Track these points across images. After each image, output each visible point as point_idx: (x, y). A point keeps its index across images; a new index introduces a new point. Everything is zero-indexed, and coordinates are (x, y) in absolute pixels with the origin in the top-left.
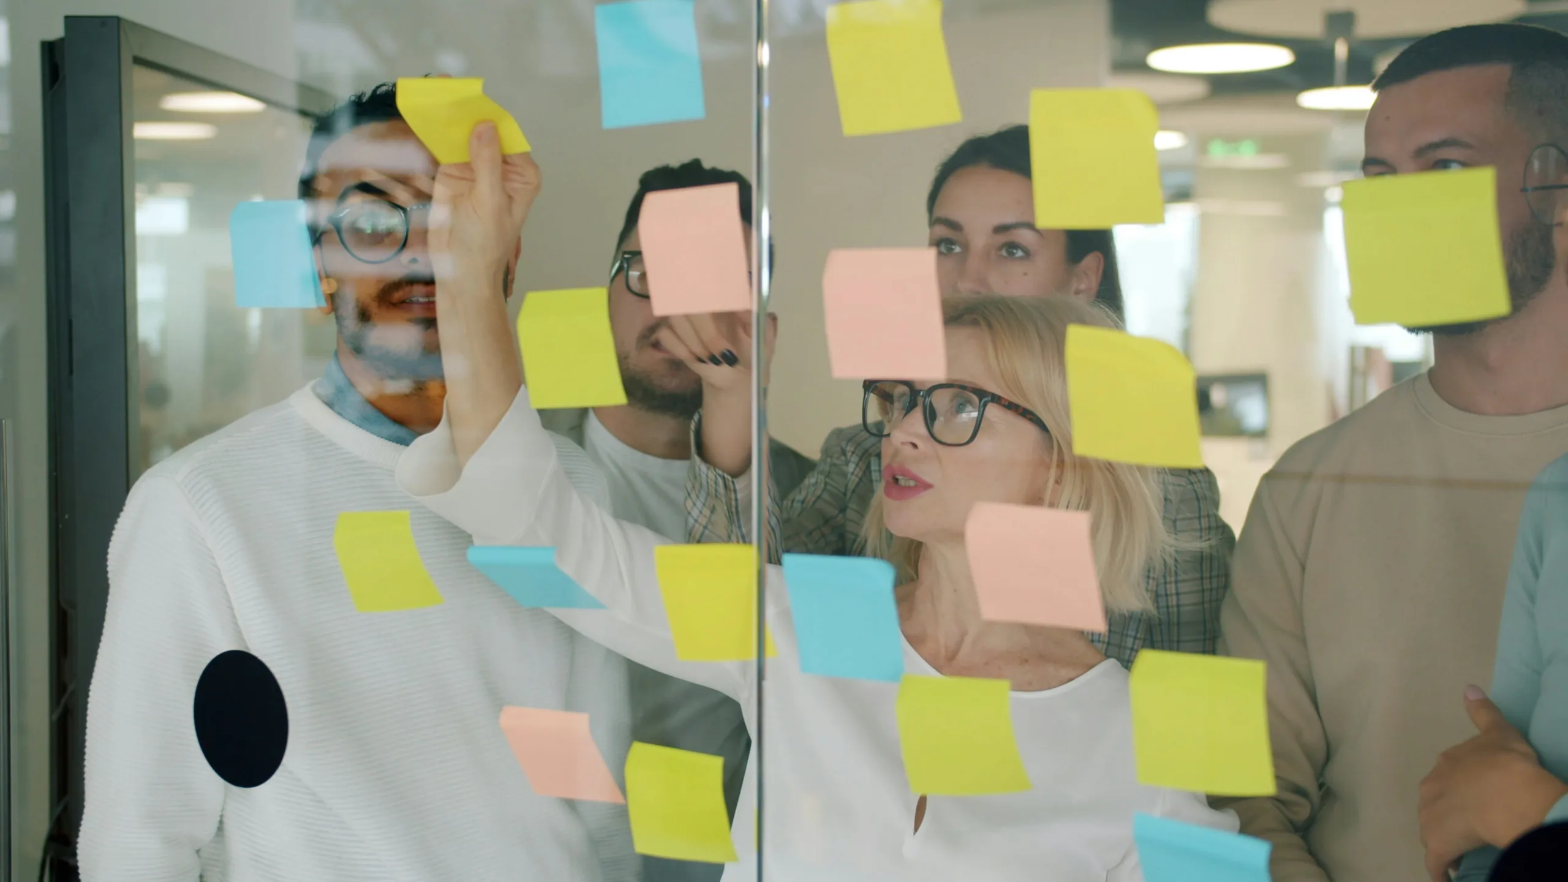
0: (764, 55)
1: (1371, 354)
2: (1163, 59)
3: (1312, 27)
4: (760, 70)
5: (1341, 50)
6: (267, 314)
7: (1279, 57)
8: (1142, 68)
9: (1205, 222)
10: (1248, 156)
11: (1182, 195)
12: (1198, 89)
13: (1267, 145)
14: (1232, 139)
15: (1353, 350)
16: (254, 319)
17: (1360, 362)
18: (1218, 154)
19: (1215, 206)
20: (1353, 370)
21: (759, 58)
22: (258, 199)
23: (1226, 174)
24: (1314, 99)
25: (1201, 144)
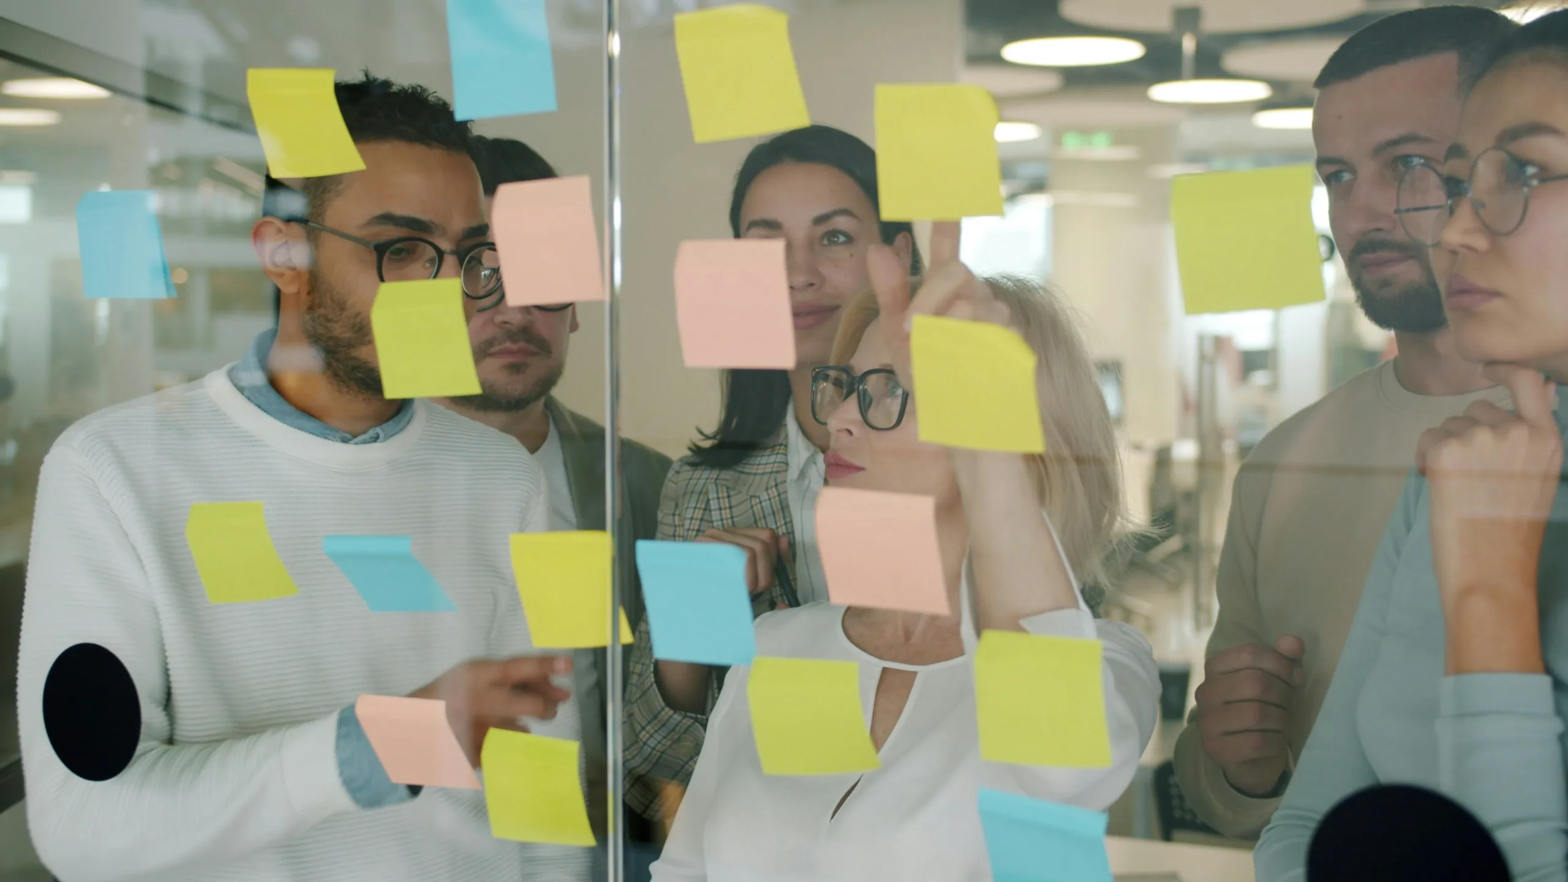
0: (615, 44)
1: (1220, 343)
2: (1018, 51)
3: (1160, 22)
4: (610, 60)
5: (1189, 44)
6: (116, 305)
7: (1130, 51)
8: (997, 60)
9: (1057, 214)
10: (1101, 148)
11: (1037, 186)
12: (1051, 82)
13: (1120, 137)
14: (1086, 131)
15: (1201, 339)
16: (103, 310)
17: (1209, 348)
18: (1072, 145)
19: (1068, 197)
20: (1202, 358)
21: (609, 48)
22: (105, 188)
23: (1078, 165)
24: (1164, 92)
25: (1056, 135)
